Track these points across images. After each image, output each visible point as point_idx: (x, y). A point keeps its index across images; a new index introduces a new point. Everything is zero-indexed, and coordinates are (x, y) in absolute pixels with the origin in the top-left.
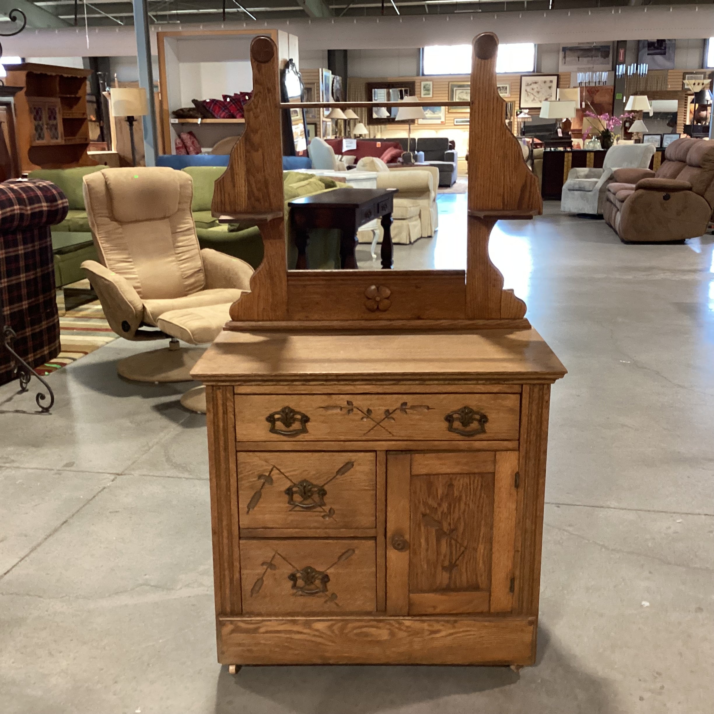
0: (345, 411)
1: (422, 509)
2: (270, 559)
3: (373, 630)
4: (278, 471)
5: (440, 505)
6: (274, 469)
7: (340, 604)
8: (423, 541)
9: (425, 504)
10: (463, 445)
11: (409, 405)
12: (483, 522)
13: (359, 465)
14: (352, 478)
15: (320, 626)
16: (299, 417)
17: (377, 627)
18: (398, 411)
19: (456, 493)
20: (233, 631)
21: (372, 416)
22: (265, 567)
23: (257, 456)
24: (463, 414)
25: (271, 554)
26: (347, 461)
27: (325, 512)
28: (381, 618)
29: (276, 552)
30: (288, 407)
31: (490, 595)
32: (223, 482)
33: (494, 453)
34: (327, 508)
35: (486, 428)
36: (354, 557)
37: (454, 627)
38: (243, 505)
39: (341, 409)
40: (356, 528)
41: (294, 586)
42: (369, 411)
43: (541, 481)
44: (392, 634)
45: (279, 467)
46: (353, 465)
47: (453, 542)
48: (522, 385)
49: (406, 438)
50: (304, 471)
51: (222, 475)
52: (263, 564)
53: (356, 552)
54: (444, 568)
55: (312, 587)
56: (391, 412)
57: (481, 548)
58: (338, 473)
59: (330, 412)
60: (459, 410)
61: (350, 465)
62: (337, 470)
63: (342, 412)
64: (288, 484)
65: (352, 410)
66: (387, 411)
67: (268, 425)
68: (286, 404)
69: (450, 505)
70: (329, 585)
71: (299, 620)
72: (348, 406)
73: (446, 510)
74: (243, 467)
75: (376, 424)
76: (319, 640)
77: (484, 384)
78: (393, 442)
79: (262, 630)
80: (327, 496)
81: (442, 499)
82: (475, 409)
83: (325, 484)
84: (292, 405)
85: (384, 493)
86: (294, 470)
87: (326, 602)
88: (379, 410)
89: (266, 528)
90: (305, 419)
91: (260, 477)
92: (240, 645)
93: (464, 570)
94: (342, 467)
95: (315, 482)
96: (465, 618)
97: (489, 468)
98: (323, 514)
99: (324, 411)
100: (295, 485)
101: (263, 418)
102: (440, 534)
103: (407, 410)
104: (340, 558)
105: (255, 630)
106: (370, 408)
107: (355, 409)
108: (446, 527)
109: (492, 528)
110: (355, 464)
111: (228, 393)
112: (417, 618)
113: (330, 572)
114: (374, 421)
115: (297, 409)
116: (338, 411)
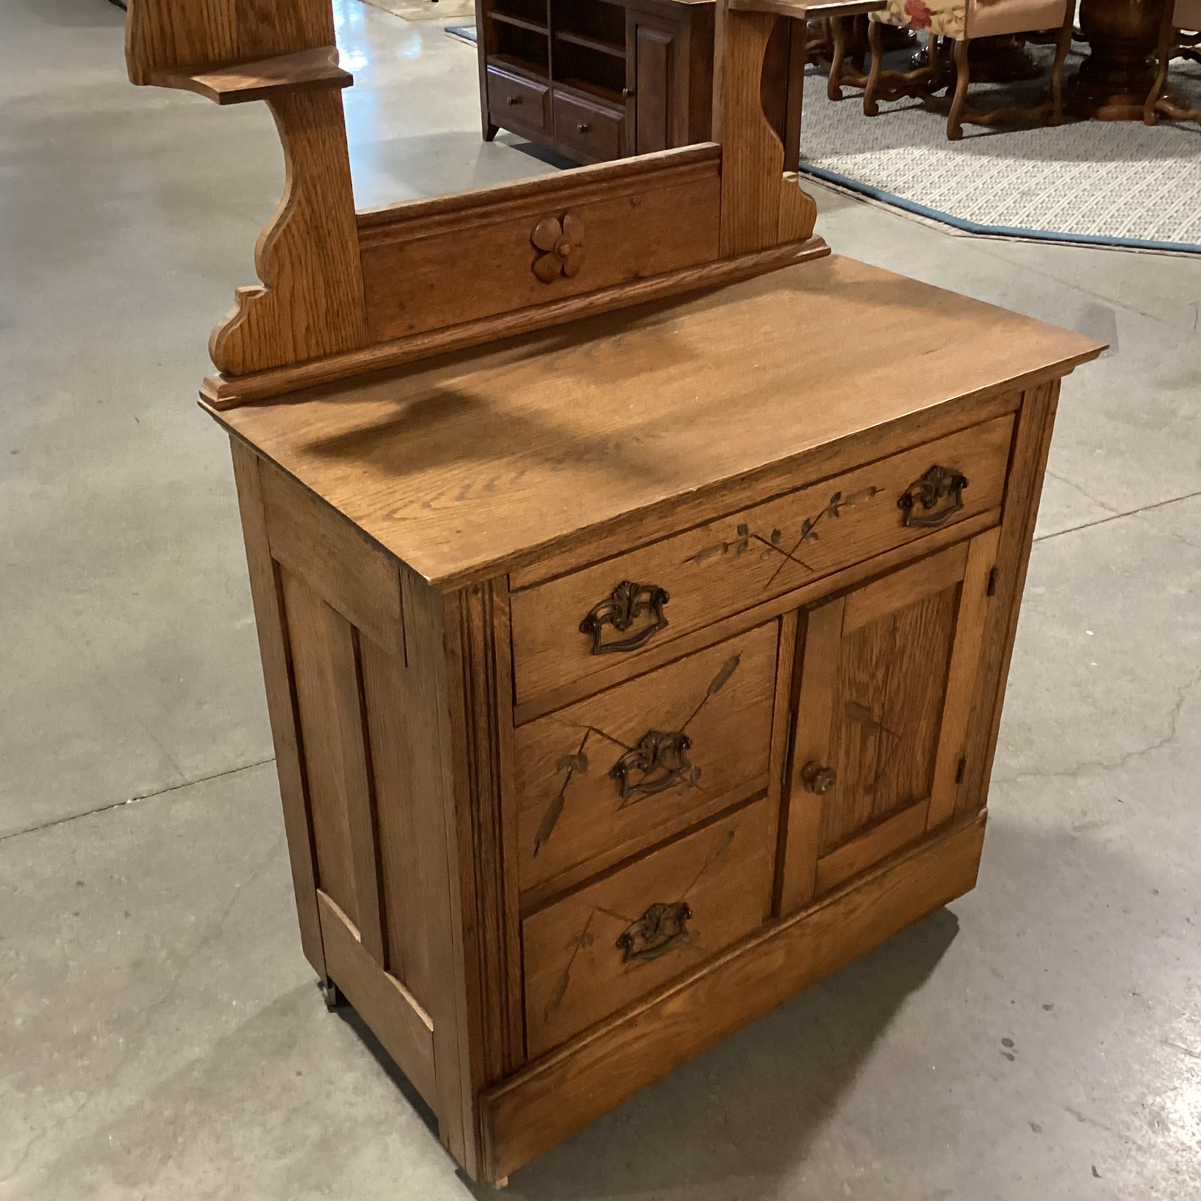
0: (732, 551)
1: (847, 695)
3: (762, 962)
4: (598, 736)
5: (873, 676)
6: (592, 732)
7: (703, 946)
8: (842, 753)
9: (852, 684)
10: (921, 545)
11: (844, 495)
13: (750, 656)
14: (734, 690)
15: (674, 1006)
16: (645, 597)
17: (766, 954)
18: (825, 517)
19: (899, 643)
21: (781, 542)
22: (572, 948)
23: (557, 721)
24: (932, 484)
25: (586, 917)
26: (727, 658)
27: (686, 780)
28: (772, 933)
29: (595, 908)
30: (625, 583)
33: (966, 543)
37: (882, 886)
38: (527, 840)
41: (627, 956)
42: (775, 534)
43: (1022, 567)
45: (600, 726)
46: (738, 661)
47: (885, 734)
48: (1024, 393)
49: (832, 570)
50: (648, 713)
53: (738, 832)
54: (866, 789)
56: (812, 522)
58: (711, 689)
59: (705, 563)
60: (921, 477)
61: (731, 664)
62: (710, 684)
63: (727, 555)
64: (615, 754)
65: (746, 543)
66: (807, 523)
67: (584, 639)
68: (622, 577)
69: (887, 669)
71: (638, 1014)
72: (740, 538)
73: (880, 682)
74: (527, 756)
75: (786, 557)
78: (812, 585)
79: (573, 1072)
80: (691, 747)
81: (876, 665)
82: (947, 465)
84: (632, 574)
86: (630, 720)
87: (679, 955)
88: (793, 526)
89: (571, 867)
90: (659, 597)
91: (561, 764)
94: (719, 675)
95: (669, 728)
97: (957, 575)
99: (695, 565)
100: (630, 751)
101: (575, 627)
102: (867, 731)
103: (840, 509)
104: (708, 858)
106: (780, 527)
107: (751, 540)
108: (877, 715)
110: (741, 657)
111: (497, 594)
112: (828, 901)
113: (690, 896)
114: (782, 552)
115: (644, 580)
116: (718, 556)
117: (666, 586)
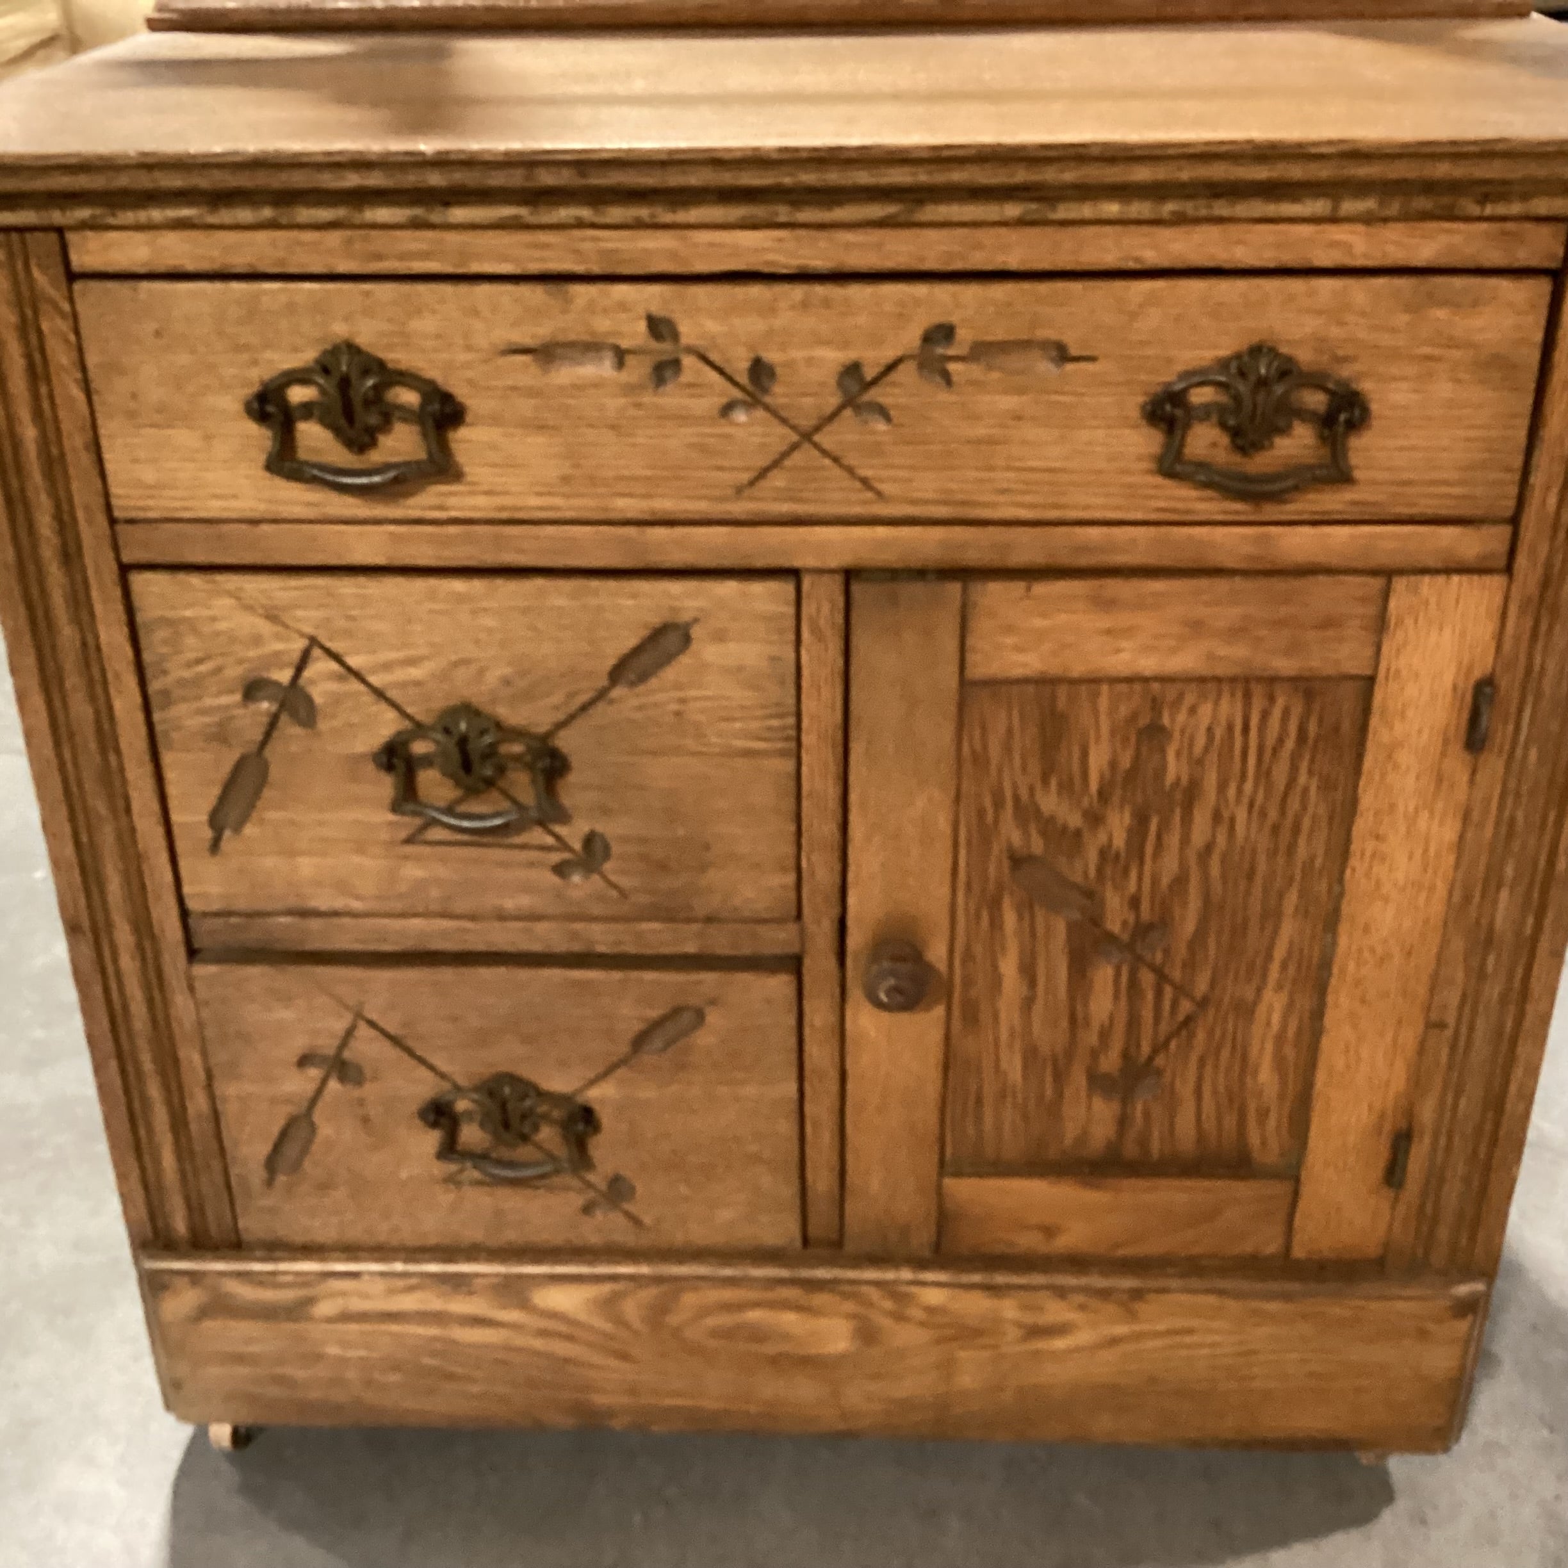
0: (638, 370)
1: (1011, 833)
2: (336, 1043)
3: (789, 1320)
4: (334, 666)
5: (1095, 819)
6: (317, 652)
7: (647, 1220)
8: (1009, 967)
9: (1026, 813)
10: (1229, 542)
11: (965, 336)
12: (1292, 899)
13: (720, 636)
14: (683, 701)
15: (563, 1301)
16: (409, 397)
17: (799, 1308)
18: (907, 374)
19: (1175, 768)
20: (203, 1313)
21: (779, 394)
22: (315, 1073)
23: (230, 594)
24: (1242, 388)
25: (340, 1025)
26: (656, 620)
27: (570, 849)
28: (822, 1273)
29: (359, 1015)
30: (352, 348)
31: (1296, 1194)
32: (81, 710)
33: (1377, 583)
34: (574, 833)
35: (1354, 459)
36: (704, 1039)
37: (1132, 1316)
38: (192, 813)
39: (621, 356)
40: (709, 920)
41: (448, 1148)
42: (760, 371)
44: (867, 1334)
45: (335, 646)
46: (687, 640)
47: (1147, 978)
49: (942, 512)
50: (456, 664)
51: (73, 681)
52: (304, 1061)
53: (713, 1017)
54: (1097, 1081)
55: (524, 1152)
56: (869, 373)
57: (1274, 1003)
58: (616, 674)
59: (565, 374)
60: (1223, 364)
61: (672, 640)
62: (611, 662)
63: (624, 376)
65: (676, 364)
66: (853, 370)
67: (260, 437)
68: (340, 330)
69: (1141, 820)
70: (600, 1148)
71: (477, 1275)
72: (654, 345)
73: (1119, 841)
74: (165, 642)
75: (795, 438)
76: (561, 1348)
77: (1368, 219)
78: (881, 531)
79: (325, 1308)
80: (572, 778)
81: (1104, 795)
82: (1305, 356)
83: (561, 725)
84: (370, 337)
85: (833, 768)
86: (411, 662)
87: (586, 1209)
88: (812, 366)
89: (305, 913)
90: (443, 410)
91: (252, 689)
92: (240, 1359)
93: (1186, 1090)
94: (637, 651)
95: (512, 715)
96: (1175, 1283)
97: (1349, 655)
98: (556, 857)
99: (534, 369)
100: (419, 729)
101: (231, 403)
102: (1089, 944)
103: (952, 367)
104: (641, 1040)
105: (297, 1311)
106: (772, 356)
107: (688, 361)
108: (1116, 918)
109: (1332, 921)
110: (696, 632)
111: (39, 266)
112: (976, 1278)
113: (603, 1095)
114: (784, 421)
115: (398, 358)
116: (602, 369)
117: (461, 392)
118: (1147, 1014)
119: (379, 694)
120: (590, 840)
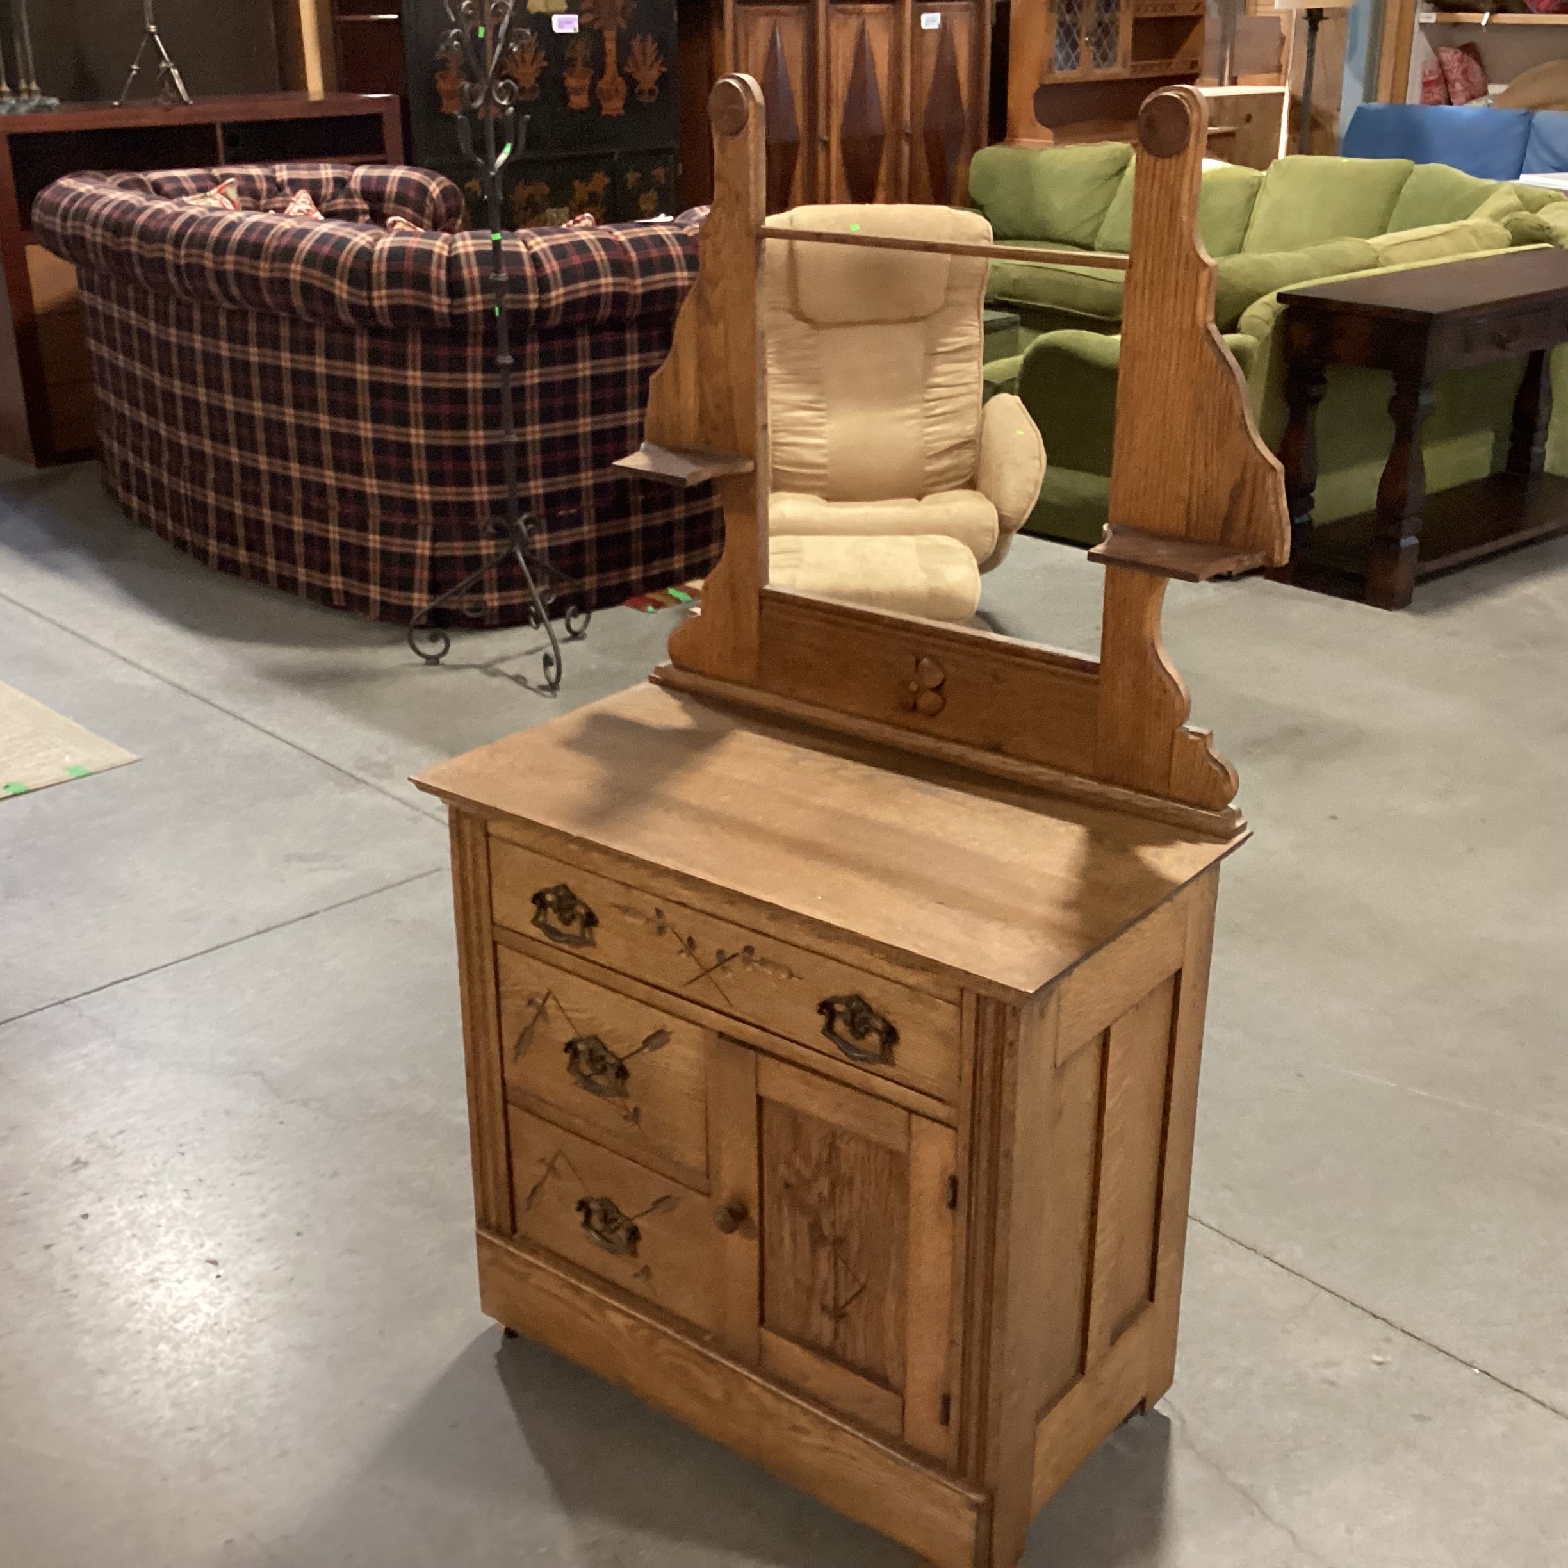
0: (652, 927)
1: (784, 1171)
2: (551, 1158)
3: (698, 1372)
4: (556, 1004)
5: (815, 1178)
6: (550, 996)
7: (657, 1291)
8: (786, 1234)
9: (789, 1164)
10: (853, 1074)
12: (893, 1250)
13: (679, 1042)
14: (668, 1064)
15: (618, 1320)
17: (704, 1370)
18: (739, 960)
19: (844, 1168)
20: (494, 1263)
22: (544, 1168)
23: (527, 964)
24: (848, 1009)
25: (552, 1150)
27: (629, 1111)
29: (559, 1149)
30: (565, 886)
31: (904, 1405)
32: (478, 989)
33: (907, 1114)
34: (630, 1105)
35: (895, 1056)
36: (676, 1214)
38: (509, 1042)
39: (647, 920)
40: (676, 1164)
41: (587, 1223)
42: (691, 941)
45: (557, 996)
46: (668, 1040)
47: (841, 1264)
48: (962, 990)
49: (752, 1020)
50: (594, 1018)
51: (476, 979)
52: (540, 1161)
54: (824, 1308)
55: (613, 1237)
56: (727, 956)
57: (891, 1302)
59: (629, 919)
60: (846, 998)
61: (663, 1037)
62: (645, 1038)
64: (571, 1034)
65: (664, 929)
66: (720, 953)
67: (535, 910)
68: (563, 880)
69: (833, 1185)
70: (640, 1249)
71: (585, 1291)
72: (657, 919)
74: (505, 974)
75: (703, 971)
76: (615, 1343)
78: (731, 1021)
82: (874, 1005)
83: (626, 1058)
84: (571, 884)
86: (578, 1012)
87: (636, 1275)
88: (708, 946)
89: (542, 1100)
90: (591, 920)
91: (531, 1002)
94: (651, 1037)
96: (853, 1431)
97: (897, 1142)
98: (624, 1112)
99: (620, 915)
100: (581, 1040)
101: (530, 894)
102: (817, 1238)
104: (657, 1203)
105: (526, 1278)
106: (694, 937)
107: (668, 930)
108: (827, 1229)
109: (906, 1268)
110: (672, 1037)
111: (478, 829)
112: (773, 1388)
113: (642, 1224)
114: (700, 964)
115: (580, 895)
116: (640, 922)
117: (597, 915)
118: (842, 1283)
119: (568, 1019)
120: (636, 1110)
